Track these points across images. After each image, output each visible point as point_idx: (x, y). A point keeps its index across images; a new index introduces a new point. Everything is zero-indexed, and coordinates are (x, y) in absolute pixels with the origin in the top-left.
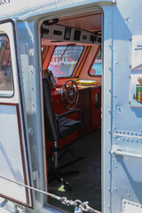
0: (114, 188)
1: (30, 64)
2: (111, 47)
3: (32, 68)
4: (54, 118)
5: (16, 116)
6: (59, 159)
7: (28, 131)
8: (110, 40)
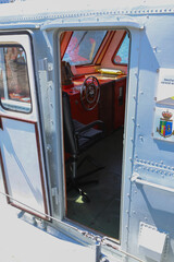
0: (132, 211)
1: (49, 79)
2: (137, 75)
3: (51, 84)
4: (73, 133)
5: (34, 134)
6: (77, 168)
7: (47, 148)
8: (137, 69)
